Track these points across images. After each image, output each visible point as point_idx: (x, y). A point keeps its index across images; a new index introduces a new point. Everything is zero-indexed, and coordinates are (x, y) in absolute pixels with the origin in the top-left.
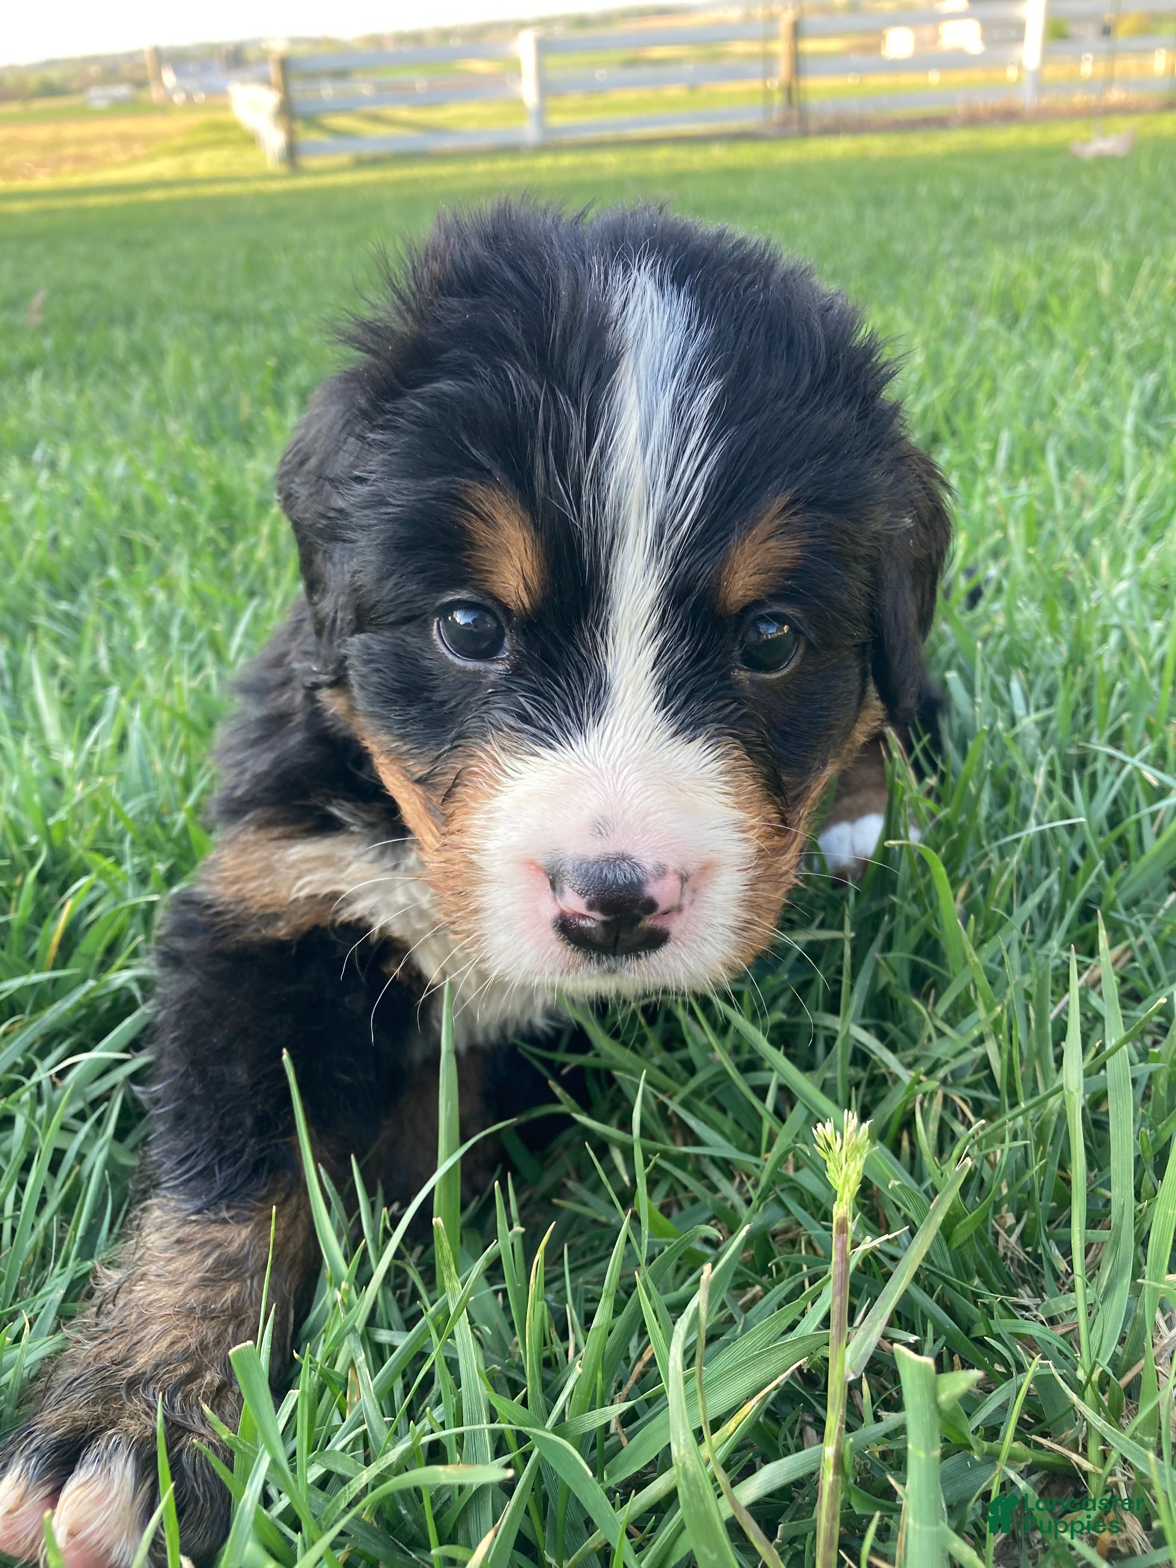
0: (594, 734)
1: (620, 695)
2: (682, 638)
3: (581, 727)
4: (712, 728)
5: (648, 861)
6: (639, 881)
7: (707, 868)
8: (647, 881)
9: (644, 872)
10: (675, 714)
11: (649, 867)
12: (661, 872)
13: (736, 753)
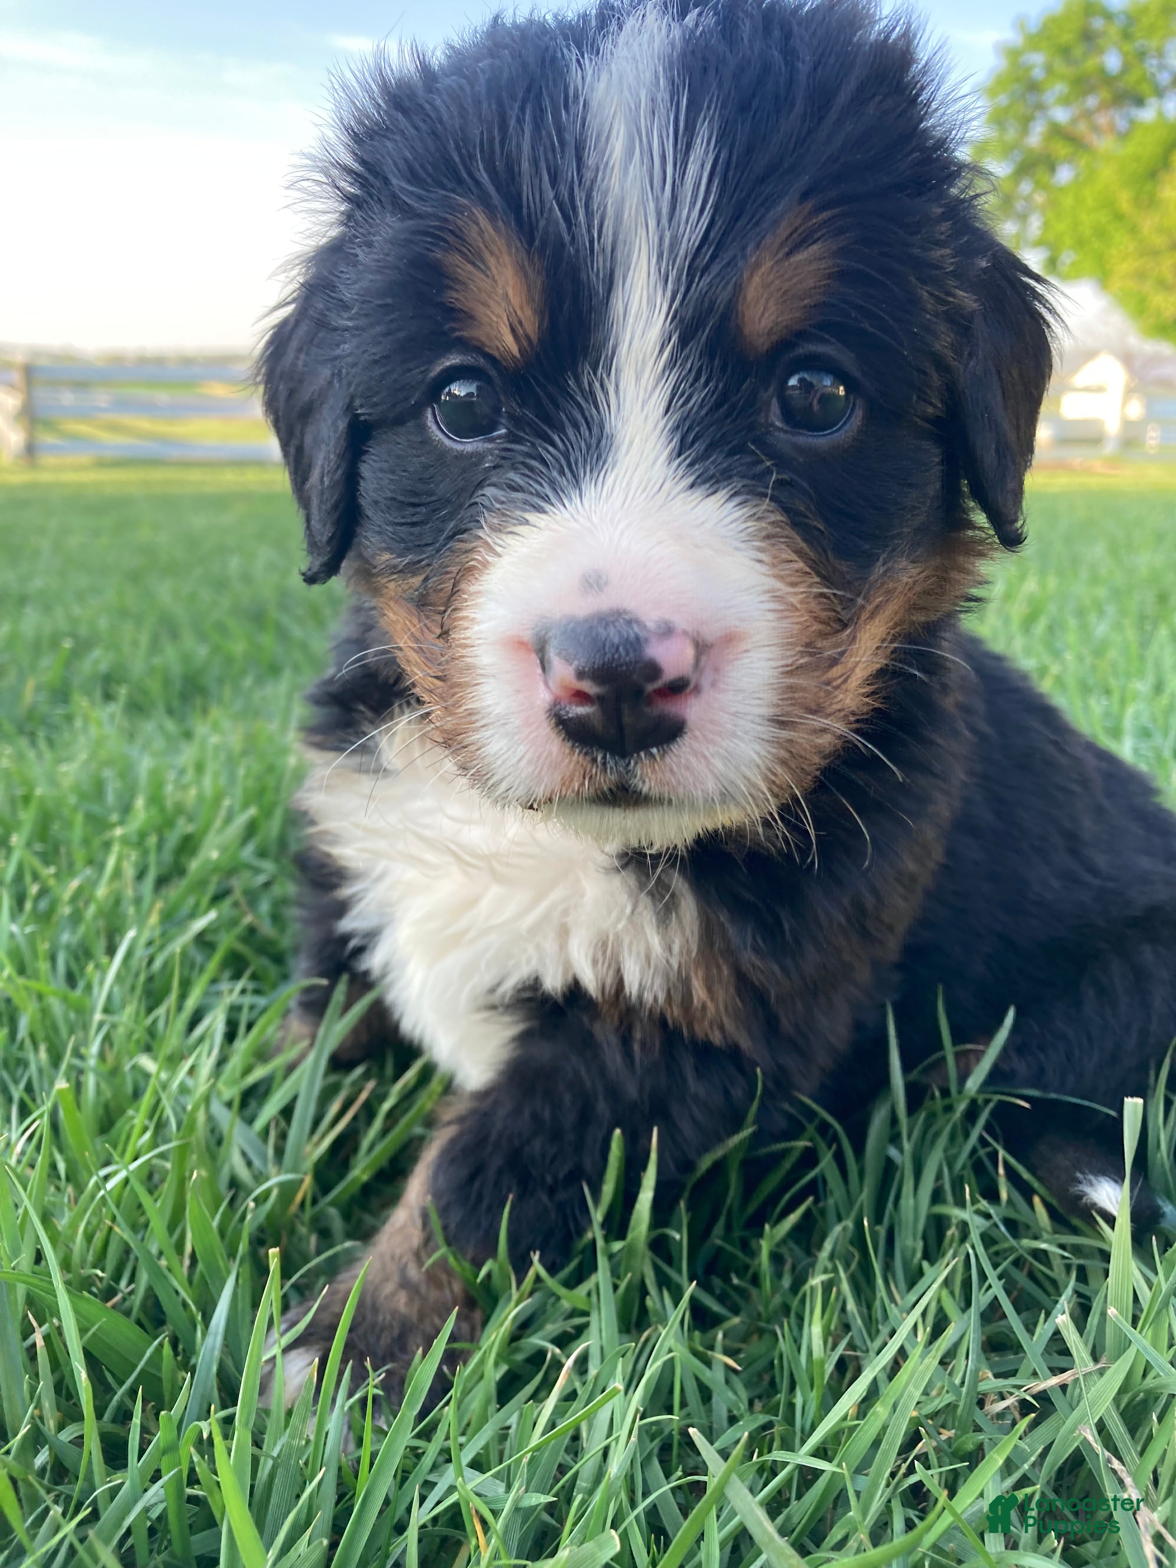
0: (590, 490)
1: (624, 449)
2: (697, 379)
3: (577, 481)
4: (738, 484)
5: (651, 617)
6: (637, 638)
7: (730, 639)
8: (647, 640)
9: (643, 627)
10: (691, 465)
11: (651, 625)
12: (667, 631)
13: (773, 517)
